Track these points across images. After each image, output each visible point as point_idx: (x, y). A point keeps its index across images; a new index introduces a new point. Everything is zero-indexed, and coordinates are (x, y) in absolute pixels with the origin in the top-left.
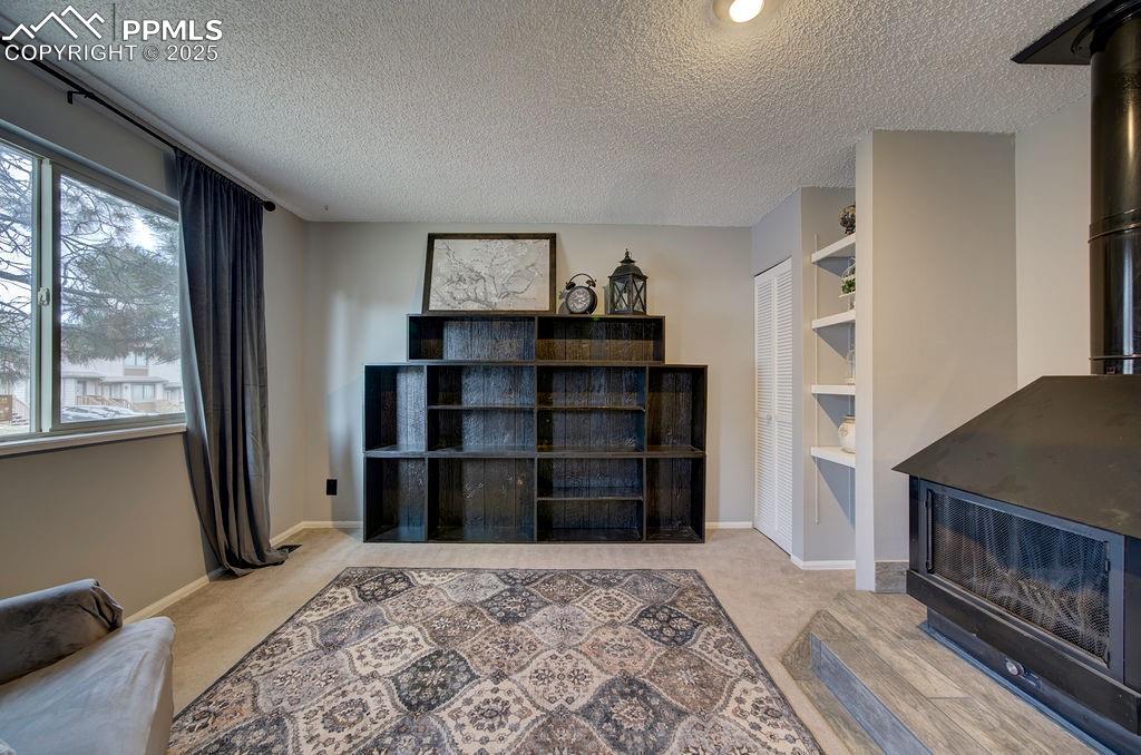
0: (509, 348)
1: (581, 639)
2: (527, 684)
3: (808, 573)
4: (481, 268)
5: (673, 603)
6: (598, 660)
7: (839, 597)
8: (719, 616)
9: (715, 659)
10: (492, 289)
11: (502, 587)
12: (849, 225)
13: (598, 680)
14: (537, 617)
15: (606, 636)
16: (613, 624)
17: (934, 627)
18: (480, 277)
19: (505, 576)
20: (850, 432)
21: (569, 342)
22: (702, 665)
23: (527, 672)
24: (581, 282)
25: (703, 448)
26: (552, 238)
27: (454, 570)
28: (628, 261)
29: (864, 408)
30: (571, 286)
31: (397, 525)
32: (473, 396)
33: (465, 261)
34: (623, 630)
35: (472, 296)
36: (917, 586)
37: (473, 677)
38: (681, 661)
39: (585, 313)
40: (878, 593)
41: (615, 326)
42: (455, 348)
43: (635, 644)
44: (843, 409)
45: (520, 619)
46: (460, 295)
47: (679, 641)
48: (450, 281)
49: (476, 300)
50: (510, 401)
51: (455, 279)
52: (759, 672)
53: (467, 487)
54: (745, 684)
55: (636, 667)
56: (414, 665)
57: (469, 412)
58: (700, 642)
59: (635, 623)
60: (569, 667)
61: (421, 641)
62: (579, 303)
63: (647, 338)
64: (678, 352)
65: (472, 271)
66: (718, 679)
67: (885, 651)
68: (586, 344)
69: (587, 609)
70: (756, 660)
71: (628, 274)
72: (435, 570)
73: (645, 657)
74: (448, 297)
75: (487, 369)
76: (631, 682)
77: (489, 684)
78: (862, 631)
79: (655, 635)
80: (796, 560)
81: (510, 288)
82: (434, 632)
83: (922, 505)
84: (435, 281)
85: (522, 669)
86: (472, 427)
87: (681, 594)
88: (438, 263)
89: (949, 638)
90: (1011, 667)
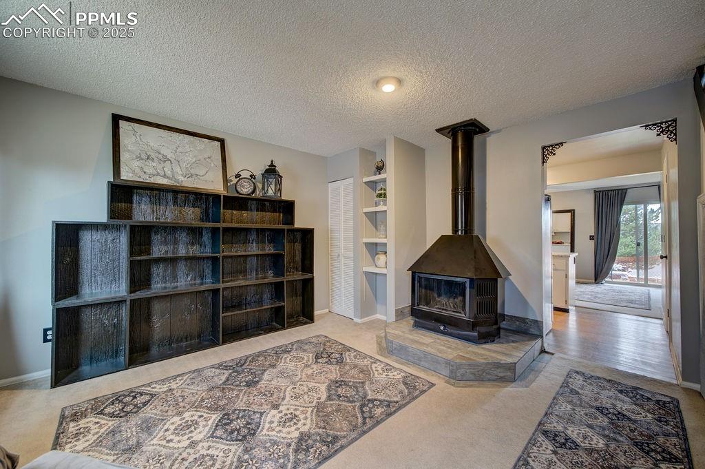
0: (191, 215)
1: (299, 377)
2: (292, 402)
3: (363, 324)
4: (165, 151)
5: (324, 349)
6: (315, 381)
8: (349, 349)
9: (359, 362)
10: (178, 170)
11: (227, 373)
13: (323, 387)
14: (266, 376)
15: (310, 372)
16: (307, 366)
18: (166, 159)
19: (222, 366)
20: (382, 258)
21: (234, 212)
22: (355, 366)
23: (288, 398)
24: (245, 174)
25: (311, 271)
26: (222, 142)
27: (179, 376)
28: (272, 165)
29: (391, 249)
30: (238, 176)
31: (77, 367)
32: (158, 250)
33: (152, 144)
34: (315, 366)
35: (162, 173)
36: (414, 312)
37: (262, 414)
38: (347, 368)
39: (249, 195)
40: (396, 321)
41: (266, 204)
42: (143, 212)
43: (325, 369)
44: (375, 249)
45: (257, 382)
46: (150, 171)
47: (340, 362)
48: (139, 158)
49: (165, 176)
50: (195, 250)
51: (144, 156)
52: (376, 361)
53: (155, 318)
54: (374, 366)
55: (333, 376)
56: (217, 426)
57: (158, 261)
58: (348, 359)
59: (316, 362)
60: (306, 389)
61: (205, 415)
62: (245, 189)
63: (279, 212)
64: (299, 223)
65: (159, 153)
66: (365, 368)
67: (411, 337)
68: (245, 214)
69: (286, 363)
70: (371, 357)
71: (271, 171)
72: (163, 381)
73: (334, 372)
74: (137, 170)
75: (171, 229)
76: (336, 382)
77: (274, 412)
78: (400, 333)
79: (329, 362)
80: (357, 320)
81: (193, 171)
82: (208, 408)
83: (416, 282)
84: (124, 156)
85: (283, 399)
86: (157, 271)
87: (324, 345)
88: (125, 140)
89: (422, 327)
90: (442, 328)
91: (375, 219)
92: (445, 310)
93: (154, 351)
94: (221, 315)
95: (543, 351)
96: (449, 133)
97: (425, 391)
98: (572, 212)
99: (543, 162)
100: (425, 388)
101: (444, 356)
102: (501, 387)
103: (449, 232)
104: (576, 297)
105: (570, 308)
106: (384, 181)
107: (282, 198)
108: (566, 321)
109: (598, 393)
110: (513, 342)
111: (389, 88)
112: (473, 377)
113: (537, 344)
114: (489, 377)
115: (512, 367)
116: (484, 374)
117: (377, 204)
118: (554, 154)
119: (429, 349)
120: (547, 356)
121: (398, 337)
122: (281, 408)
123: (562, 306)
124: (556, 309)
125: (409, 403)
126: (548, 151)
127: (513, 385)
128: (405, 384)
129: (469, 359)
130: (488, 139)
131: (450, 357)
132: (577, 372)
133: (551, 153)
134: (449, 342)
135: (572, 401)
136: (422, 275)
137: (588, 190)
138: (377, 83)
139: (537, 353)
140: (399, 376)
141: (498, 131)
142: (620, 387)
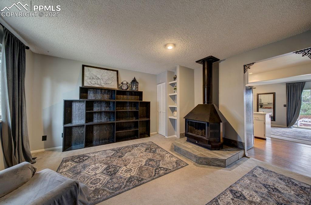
0: (106, 97)
1: (137, 156)
2: (132, 165)
3: (169, 138)
4: (99, 76)
5: (150, 147)
6: (142, 158)
7: (176, 140)
8: (159, 147)
9: (161, 153)
10: (102, 82)
11: (114, 152)
12: (175, 78)
13: (144, 161)
14: (126, 155)
15: (142, 154)
16: (142, 152)
17: (188, 141)
18: (98, 79)
19: (113, 150)
20: (175, 113)
21: (121, 96)
22: (159, 154)
23: (131, 163)
24: (125, 83)
25: (150, 118)
26: (117, 71)
27: (99, 152)
28: (135, 79)
29: (178, 109)
30: (122, 83)
31: (71, 146)
32: (96, 109)
33: (94, 74)
34: (144, 153)
35: (97, 83)
36: (186, 135)
37: (120, 167)
38: (156, 154)
39: (126, 90)
40: (180, 138)
41: (132, 93)
42: (91, 96)
43: (148, 154)
44: (173, 109)
45: (122, 156)
46: (93, 83)
47: (154, 152)
48: (90, 78)
49: (98, 84)
50: (107, 109)
51: (91, 78)
52: (168, 153)
53: (94, 132)
54: (166, 155)
55: (149, 157)
56: (105, 169)
57: (95, 112)
58: (158, 151)
59: (146, 151)
60: (138, 160)
61: (102, 165)
62: (125, 88)
63: (138, 96)
64: (144, 100)
65: (96, 77)
66: (163, 155)
67: (183, 145)
68: (125, 96)
69: (135, 151)
70: (167, 151)
71: (134, 81)
72: (93, 153)
73: (150, 155)
74: (89, 83)
75: (100, 102)
76: (150, 159)
77: (125, 167)
78: (180, 143)
79: (150, 152)
80: (166, 137)
81: (107, 82)
82: (104, 163)
83: (187, 123)
84: (85, 78)
85: (129, 163)
86: (96, 116)
87: (151, 145)
88: (86, 73)
89: (190, 141)
90: (197, 142)
91: (174, 98)
92: (198, 135)
93: (94, 143)
94: (115, 132)
95: (244, 156)
96: (202, 62)
97: (183, 167)
98: (274, 94)
99: (245, 72)
100: (184, 165)
101: (194, 153)
102: (218, 169)
105: (267, 138)
106: (176, 83)
107: (139, 90)
109: (267, 178)
111: (170, 47)
112: (206, 163)
113: (241, 153)
114: (213, 164)
115: (224, 161)
116: (211, 163)
117: (175, 92)
118: (250, 68)
119: (189, 150)
120: (246, 158)
122: (127, 166)
124: (256, 137)
125: (175, 170)
127: (224, 169)
128: (176, 163)
129: (205, 156)
130: (220, 64)
131: (196, 154)
132: (260, 167)
133: (248, 68)
134: (199, 148)
135: (251, 180)
136: (189, 120)
137: (282, 83)
138: (166, 46)
139: (240, 157)
140: (175, 160)
141: (224, 60)
142: (281, 177)
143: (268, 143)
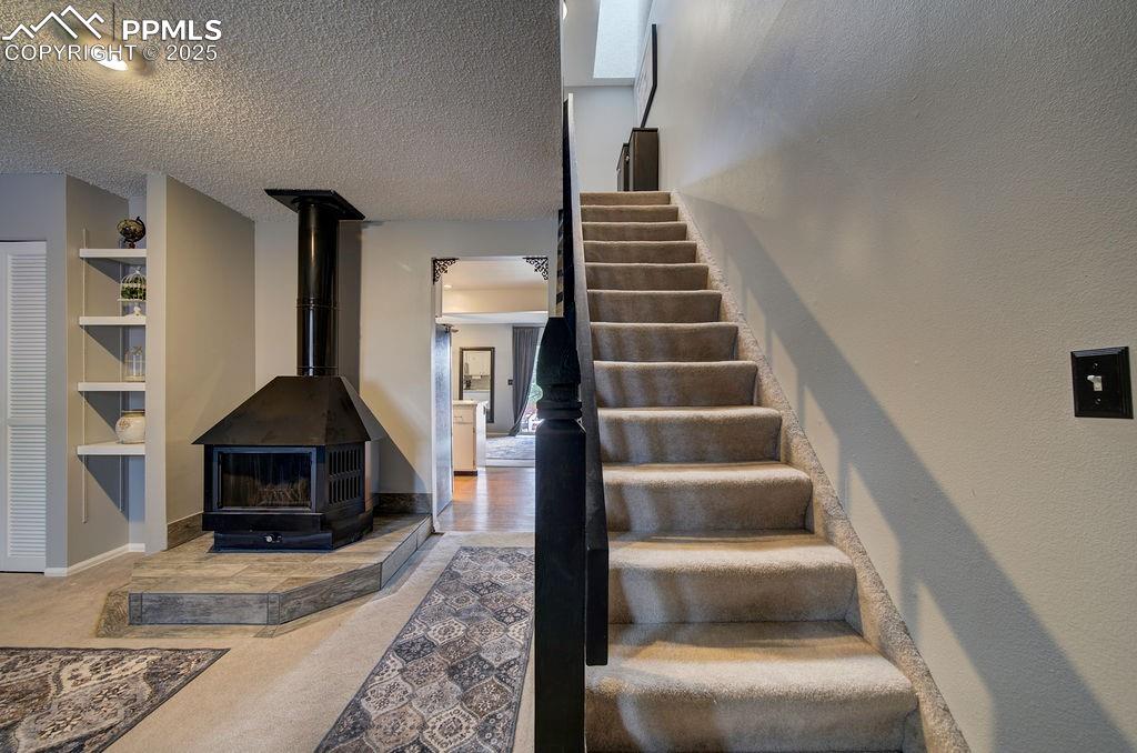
3: (77, 576)
7: (137, 565)
17: (219, 547)
29: (156, 402)
36: (209, 522)
40: (169, 548)
44: (114, 407)
52: (79, 654)
54: (69, 668)
66: (35, 686)
67: (194, 573)
70: (67, 651)
78: (172, 572)
80: (57, 572)
83: (215, 464)
89: (229, 547)
90: (269, 539)
91: (120, 342)
92: (277, 506)
95: (432, 533)
96: (293, 202)
97: (198, 673)
98: (492, 350)
99: (434, 280)
100: (202, 665)
101: (258, 589)
102: (357, 605)
103: (293, 372)
104: (488, 455)
105: (479, 469)
106: (141, 263)
108: (474, 487)
110: (390, 531)
112: (311, 607)
113: (422, 527)
114: (339, 597)
115: (376, 571)
116: (332, 596)
117: (126, 310)
118: (446, 272)
119: (233, 587)
120: (436, 538)
121: (158, 581)
123: (469, 468)
124: (457, 474)
125: (145, 716)
126: (438, 266)
127: (377, 595)
128: (147, 677)
129: (307, 579)
130: (364, 230)
131: (269, 588)
132: (465, 549)
133: (443, 269)
134: (279, 560)
136: (226, 450)
137: (507, 325)
139: (421, 539)
140: (144, 664)
141: (378, 223)
142: (503, 553)
143: (482, 481)
